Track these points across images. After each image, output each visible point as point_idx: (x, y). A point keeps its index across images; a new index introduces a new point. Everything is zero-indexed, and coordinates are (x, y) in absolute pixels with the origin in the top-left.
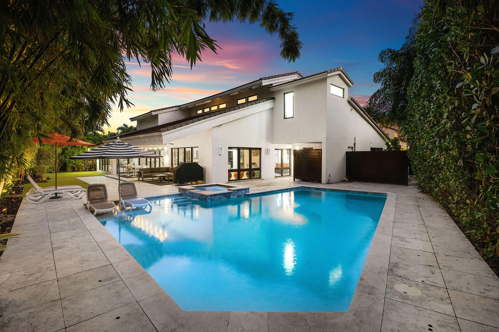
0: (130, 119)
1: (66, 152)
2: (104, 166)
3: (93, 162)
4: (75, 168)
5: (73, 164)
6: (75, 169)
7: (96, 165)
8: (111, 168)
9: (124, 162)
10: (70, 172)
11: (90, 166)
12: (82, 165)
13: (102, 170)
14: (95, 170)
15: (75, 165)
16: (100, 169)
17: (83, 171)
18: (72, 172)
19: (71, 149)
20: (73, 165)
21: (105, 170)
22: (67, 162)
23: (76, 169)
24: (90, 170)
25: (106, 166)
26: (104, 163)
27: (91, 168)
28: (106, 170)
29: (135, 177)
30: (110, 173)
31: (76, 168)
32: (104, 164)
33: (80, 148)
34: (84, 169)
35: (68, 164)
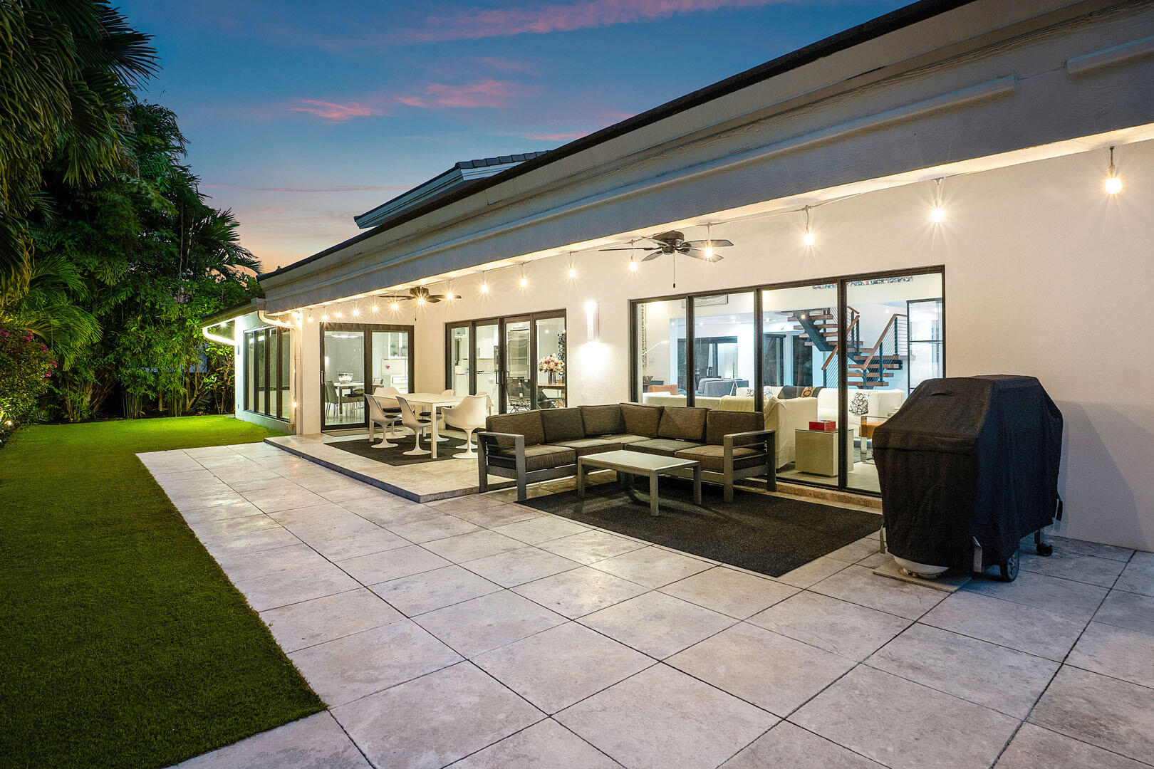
0: (356, 218)
1: (123, 340)
2: (262, 394)
3: (222, 379)
4: (156, 403)
5: (150, 387)
6: (158, 406)
7: (234, 390)
8: (294, 405)
9: (341, 379)
10: (139, 417)
11: (209, 397)
12: (182, 391)
13: (256, 410)
14: (230, 409)
15: (154, 390)
16: (246, 408)
17: (185, 414)
18: (144, 417)
19: (142, 328)
20: (149, 392)
21: (267, 413)
22: (126, 381)
23: (161, 405)
24: (211, 410)
25: (273, 394)
26: (262, 384)
27: (213, 403)
28: (273, 413)
29: (428, 458)
30: (294, 426)
31: (161, 401)
32: (262, 389)
33: (175, 327)
34: (189, 404)
35: (128, 387)
